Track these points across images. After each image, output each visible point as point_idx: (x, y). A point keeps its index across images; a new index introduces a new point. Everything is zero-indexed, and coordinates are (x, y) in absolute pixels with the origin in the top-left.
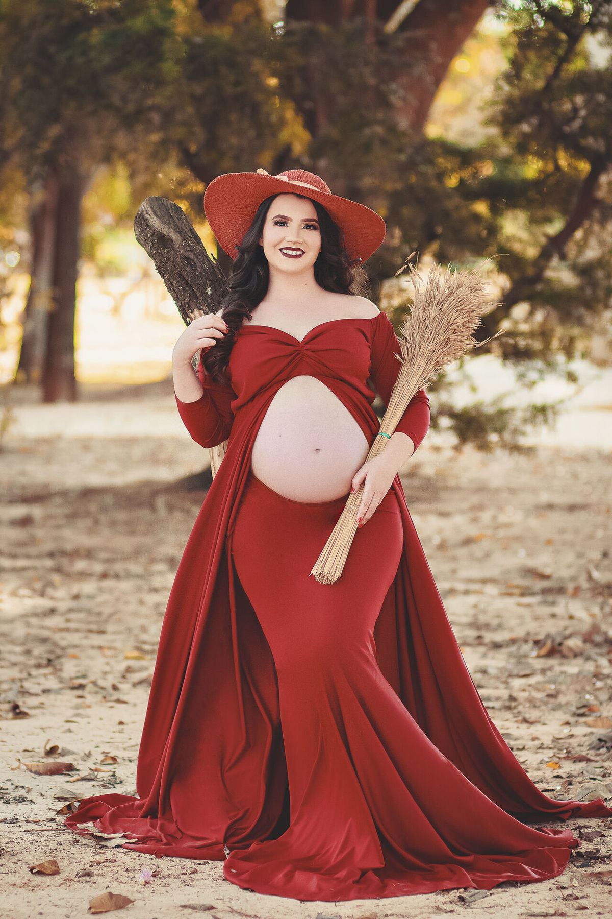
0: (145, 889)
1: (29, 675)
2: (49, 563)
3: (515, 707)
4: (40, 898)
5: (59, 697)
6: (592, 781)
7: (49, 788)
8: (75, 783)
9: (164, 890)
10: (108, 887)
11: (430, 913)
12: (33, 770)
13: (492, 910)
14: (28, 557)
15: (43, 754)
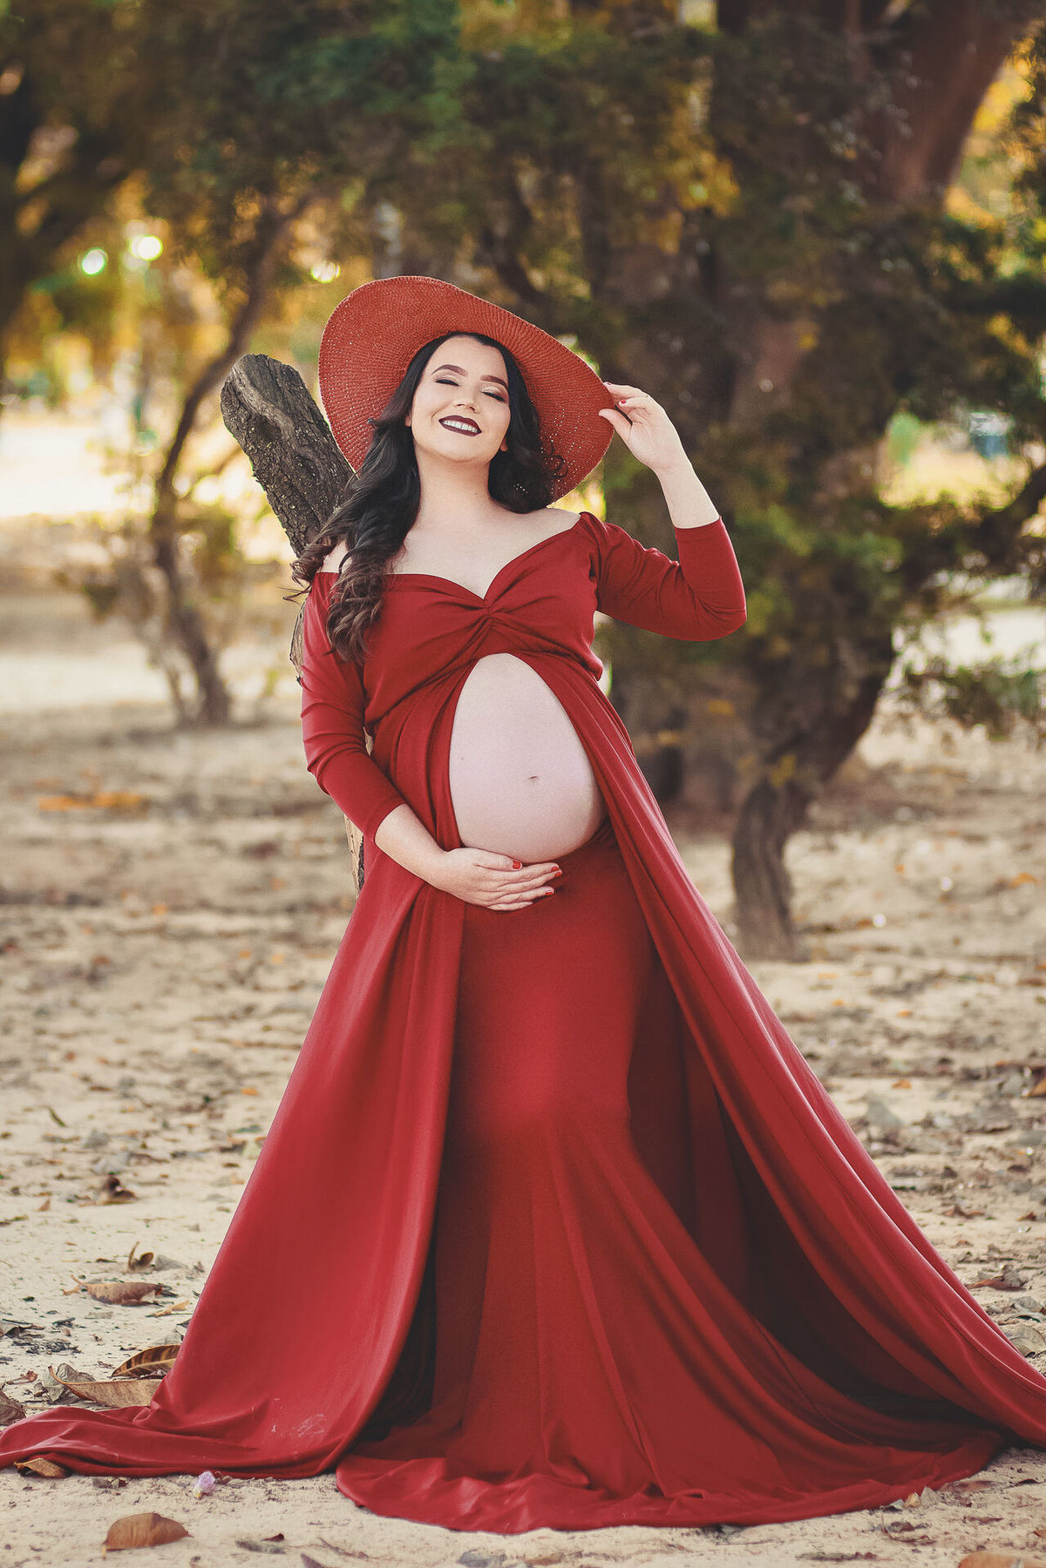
0: (199, 1506)
1: (166, 1126)
2: (283, 923)
3: (949, 1188)
4: (18, 1520)
5: (197, 1165)
6: (1021, 1320)
7: (113, 1326)
8: (162, 1318)
9: (229, 1506)
10: (138, 1501)
11: (654, 1552)
12: (98, 1295)
13: (760, 1547)
14: (251, 912)
15: (126, 1267)
